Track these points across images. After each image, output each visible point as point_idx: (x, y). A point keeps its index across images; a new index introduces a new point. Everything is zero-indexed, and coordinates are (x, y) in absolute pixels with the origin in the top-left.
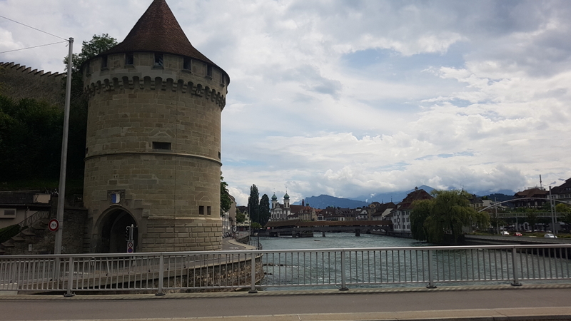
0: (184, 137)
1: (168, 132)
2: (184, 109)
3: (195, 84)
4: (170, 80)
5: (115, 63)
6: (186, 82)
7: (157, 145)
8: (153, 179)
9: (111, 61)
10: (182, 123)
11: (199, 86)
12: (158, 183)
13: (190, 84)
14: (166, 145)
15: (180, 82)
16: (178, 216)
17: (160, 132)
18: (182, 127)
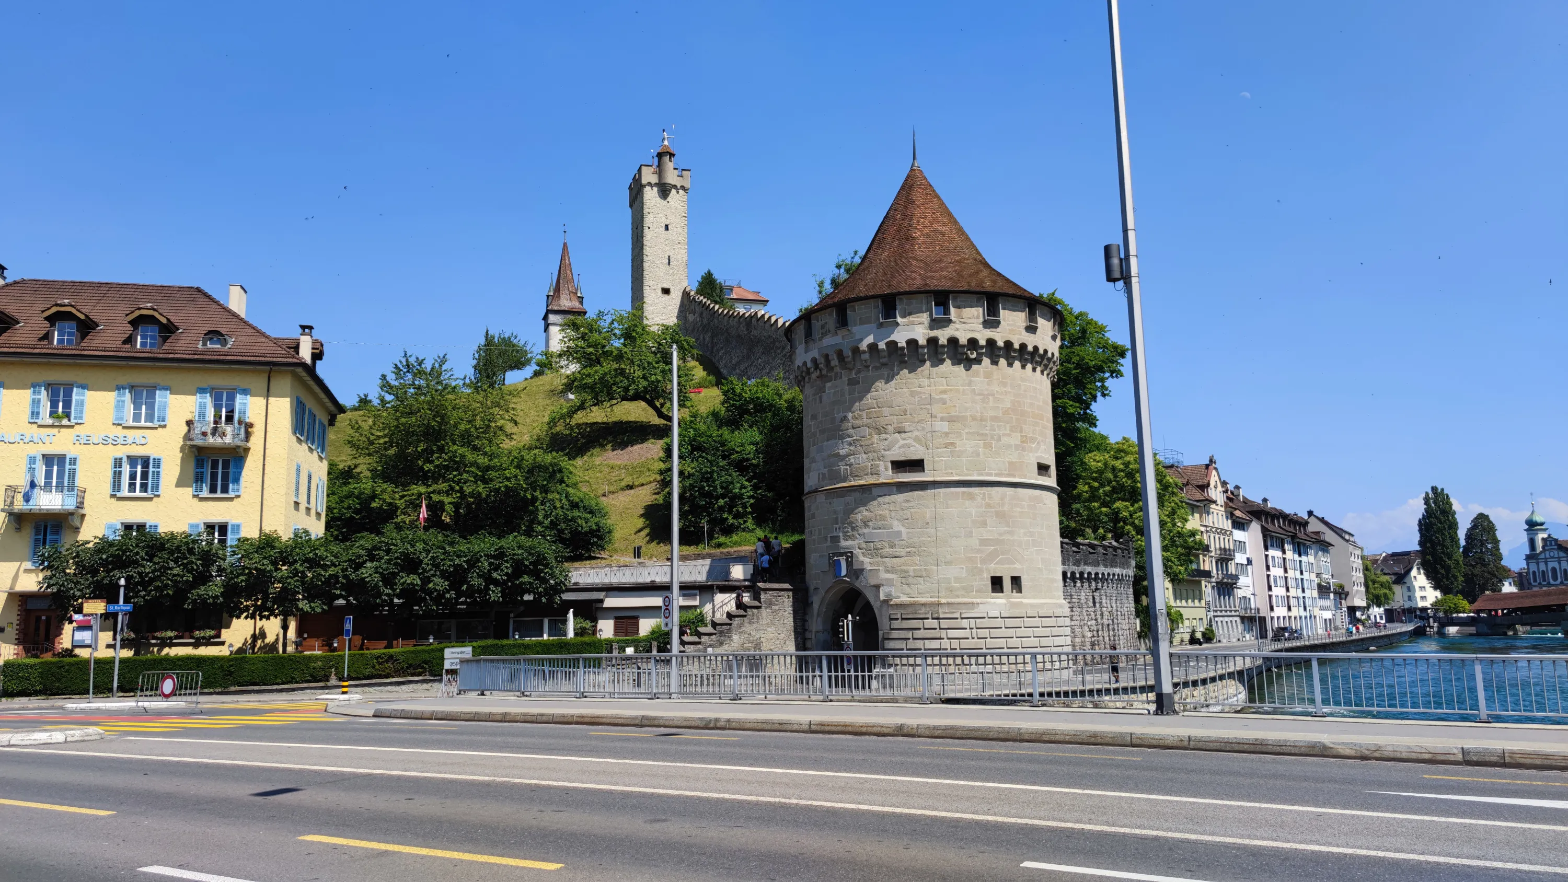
0: (947, 445)
1: (917, 439)
2: (944, 392)
3: (963, 341)
4: (912, 343)
5: (823, 327)
6: (943, 341)
7: (900, 466)
8: (896, 529)
9: (816, 324)
10: (942, 419)
11: (973, 343)
12: (904, 536)
13: (953, 341)
14: (917, 465)
15: (933, 341)
16: (946, 597)
17: (902, 442)
18: (944, 427)
